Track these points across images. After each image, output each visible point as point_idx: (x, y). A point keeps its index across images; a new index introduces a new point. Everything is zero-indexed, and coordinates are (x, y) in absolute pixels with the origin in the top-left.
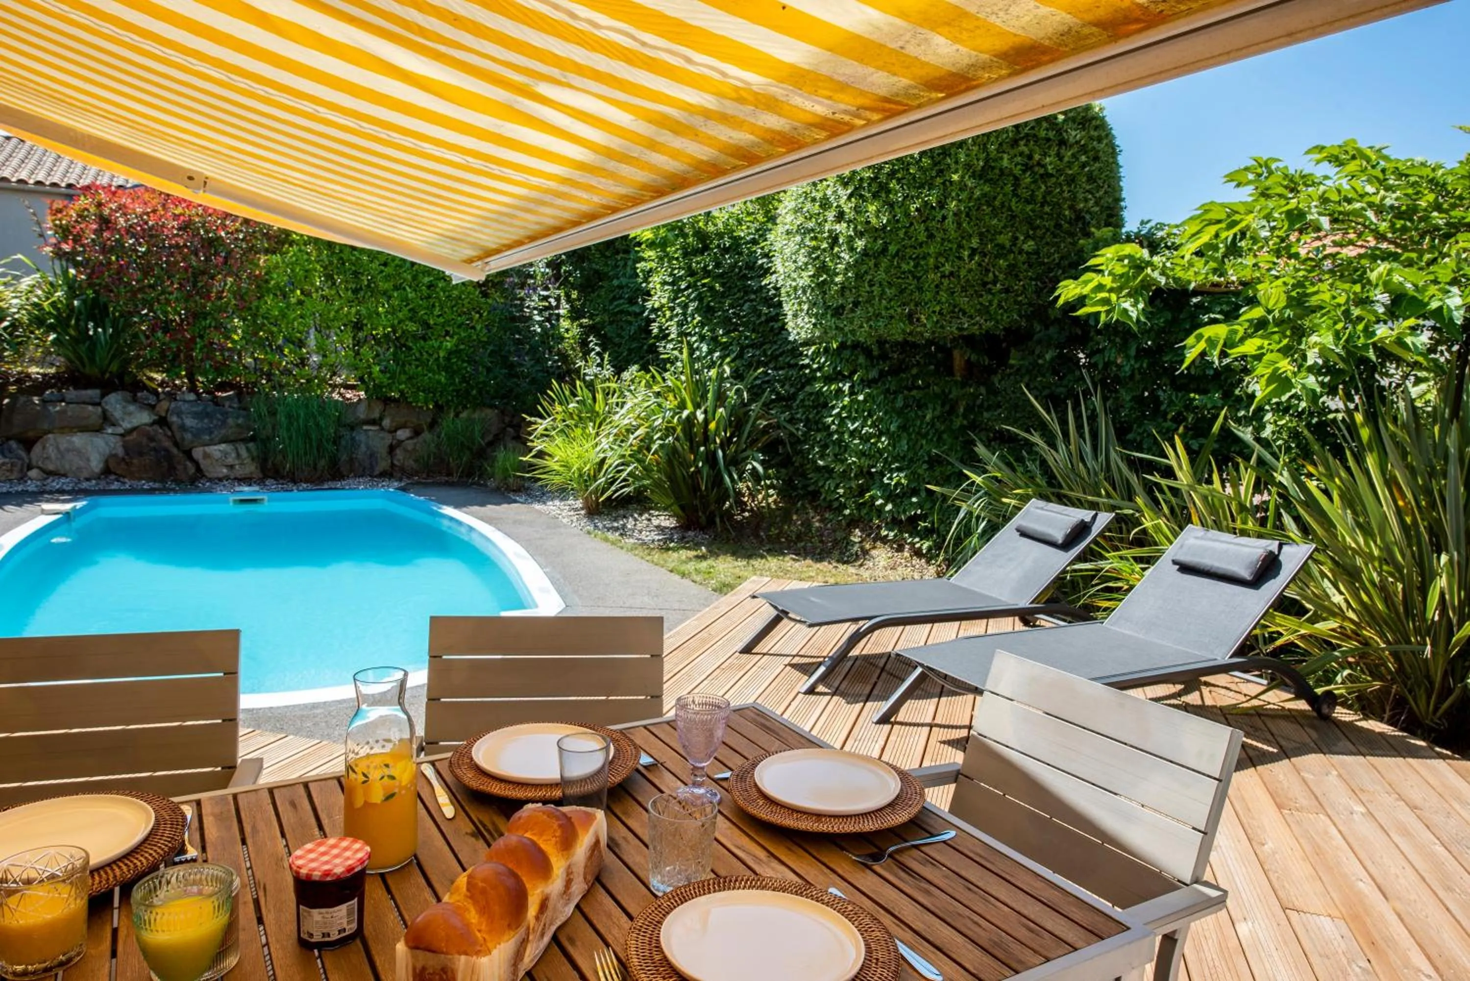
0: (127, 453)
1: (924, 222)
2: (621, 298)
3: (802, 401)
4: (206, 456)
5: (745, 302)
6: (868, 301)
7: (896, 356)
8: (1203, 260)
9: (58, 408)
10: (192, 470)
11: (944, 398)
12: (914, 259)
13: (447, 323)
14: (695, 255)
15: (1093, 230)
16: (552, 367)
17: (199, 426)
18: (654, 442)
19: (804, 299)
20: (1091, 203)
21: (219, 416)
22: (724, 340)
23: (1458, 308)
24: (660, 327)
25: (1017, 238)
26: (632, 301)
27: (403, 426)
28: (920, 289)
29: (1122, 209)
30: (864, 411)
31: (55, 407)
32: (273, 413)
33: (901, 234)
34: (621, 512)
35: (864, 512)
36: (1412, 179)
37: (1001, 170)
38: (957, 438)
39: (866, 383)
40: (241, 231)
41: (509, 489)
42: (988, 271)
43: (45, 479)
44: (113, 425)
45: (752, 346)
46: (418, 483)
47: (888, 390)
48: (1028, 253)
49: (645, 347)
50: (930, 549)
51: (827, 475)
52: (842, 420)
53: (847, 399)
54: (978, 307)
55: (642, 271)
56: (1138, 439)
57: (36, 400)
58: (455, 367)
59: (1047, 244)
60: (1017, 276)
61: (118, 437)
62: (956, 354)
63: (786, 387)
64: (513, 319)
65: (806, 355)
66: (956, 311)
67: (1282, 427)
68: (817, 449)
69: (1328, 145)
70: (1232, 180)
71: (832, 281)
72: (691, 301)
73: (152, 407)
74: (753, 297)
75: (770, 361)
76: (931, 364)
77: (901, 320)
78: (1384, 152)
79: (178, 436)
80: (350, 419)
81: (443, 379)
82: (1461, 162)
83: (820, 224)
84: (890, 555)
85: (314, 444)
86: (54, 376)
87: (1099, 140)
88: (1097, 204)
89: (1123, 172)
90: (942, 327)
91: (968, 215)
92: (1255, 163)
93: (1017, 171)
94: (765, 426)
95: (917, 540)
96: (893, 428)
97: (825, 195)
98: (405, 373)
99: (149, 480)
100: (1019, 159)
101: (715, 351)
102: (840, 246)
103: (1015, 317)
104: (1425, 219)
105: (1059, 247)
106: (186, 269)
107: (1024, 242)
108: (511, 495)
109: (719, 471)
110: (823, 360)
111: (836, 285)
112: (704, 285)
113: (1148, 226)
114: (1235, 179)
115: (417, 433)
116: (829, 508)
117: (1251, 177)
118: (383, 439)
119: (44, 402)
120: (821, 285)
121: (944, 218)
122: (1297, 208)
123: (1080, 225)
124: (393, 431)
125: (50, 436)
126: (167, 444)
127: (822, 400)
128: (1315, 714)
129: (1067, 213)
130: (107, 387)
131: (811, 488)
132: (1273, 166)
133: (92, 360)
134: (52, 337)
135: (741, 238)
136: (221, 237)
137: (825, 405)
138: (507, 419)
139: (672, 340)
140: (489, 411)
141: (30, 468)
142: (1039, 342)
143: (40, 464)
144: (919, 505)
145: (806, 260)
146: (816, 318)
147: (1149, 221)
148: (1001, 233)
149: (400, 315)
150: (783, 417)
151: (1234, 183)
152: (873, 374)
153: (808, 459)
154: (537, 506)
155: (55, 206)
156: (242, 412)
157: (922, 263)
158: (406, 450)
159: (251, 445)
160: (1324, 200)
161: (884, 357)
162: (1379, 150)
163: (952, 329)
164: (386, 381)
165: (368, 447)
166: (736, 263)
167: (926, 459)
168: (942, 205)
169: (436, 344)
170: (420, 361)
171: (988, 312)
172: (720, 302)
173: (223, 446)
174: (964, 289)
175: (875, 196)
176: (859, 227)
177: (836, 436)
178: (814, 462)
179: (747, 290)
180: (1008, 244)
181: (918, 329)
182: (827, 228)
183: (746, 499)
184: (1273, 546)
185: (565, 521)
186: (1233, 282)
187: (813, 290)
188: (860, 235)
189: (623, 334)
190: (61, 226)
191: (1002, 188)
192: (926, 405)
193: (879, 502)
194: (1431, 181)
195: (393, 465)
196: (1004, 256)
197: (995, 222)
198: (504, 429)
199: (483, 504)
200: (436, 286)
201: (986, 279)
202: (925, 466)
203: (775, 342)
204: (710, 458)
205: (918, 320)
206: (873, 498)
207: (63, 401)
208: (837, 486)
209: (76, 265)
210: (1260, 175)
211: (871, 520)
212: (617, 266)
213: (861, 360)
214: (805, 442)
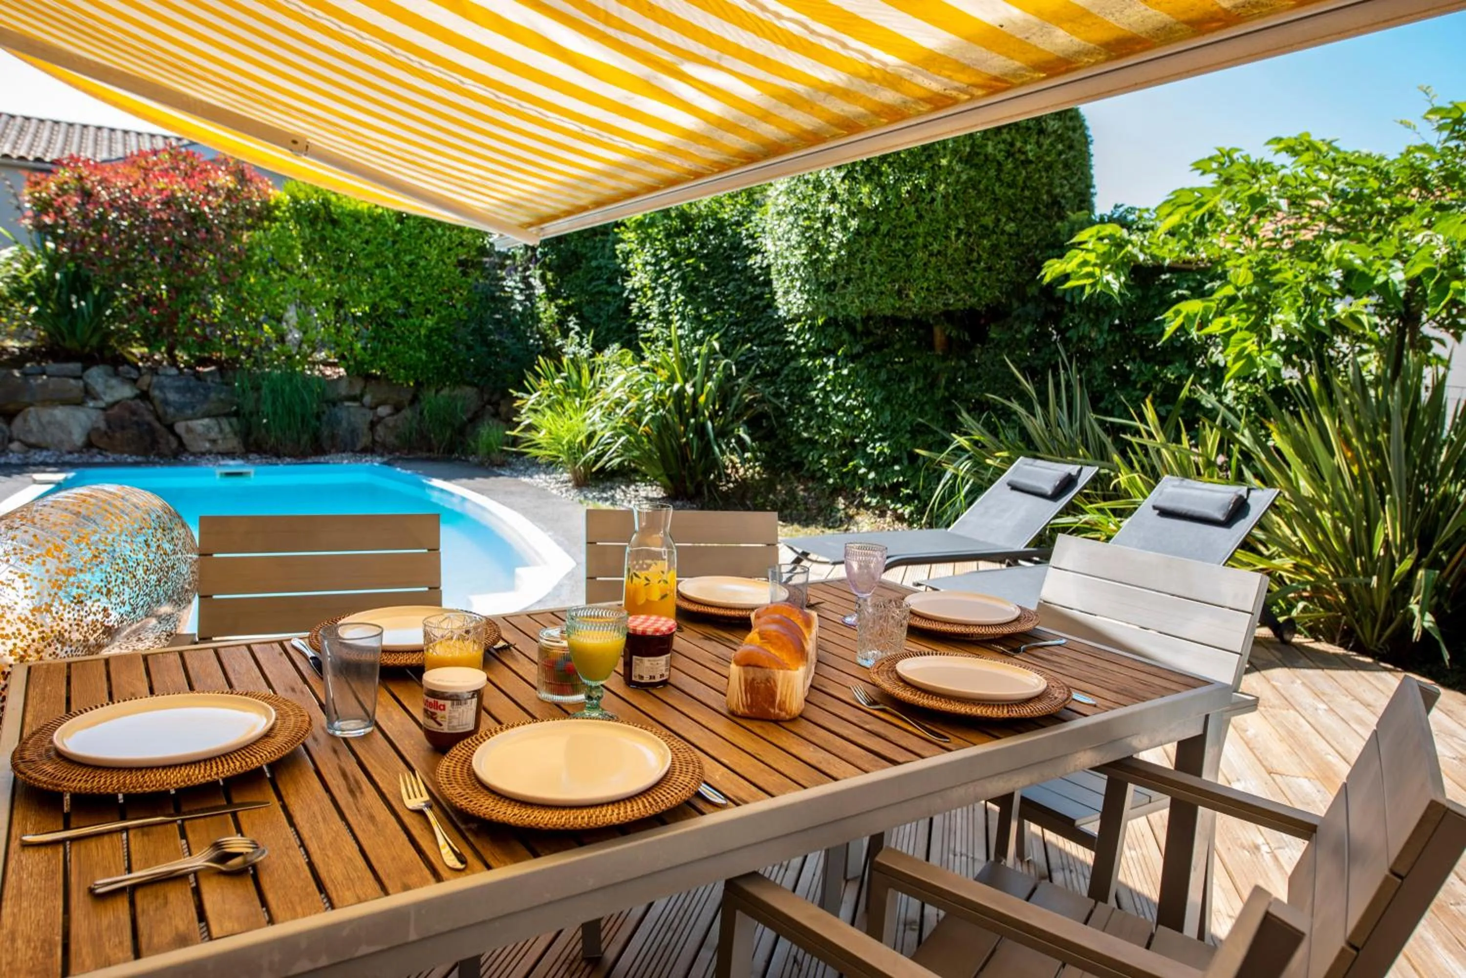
0: (109, 427)
1: (914, 203)
2: (598, 279)
3: (787, 376)
4: (189, 430)
5: (729, 281)
6: (860, 278)
7: (879, 332)
8: (1176, 239)
9: (40, 381)
10: (174, 444)
11: (926, 371)
12: (904, 239)
13: (428, 301)
14: (678, 237)
15: (1069, 213)
16: (533, 345)
17: (182, 400)
18: (646, 414)
19: (797, 276)
20: (1067, 188)
21: (202, 391)
22: (709, 318)
23: (1401, 282)
24: (640, 308)
25: (999, 220)
26: (611, 282)
27: (383, 403)
28: (909, 267)
29: (1093, 195)
30: (847, 385)
31: (36, 380)
32: (257, 388)
33: (893, 214)
34: (608, 484)
35: (847, 480)
36: (1360, 169)
37: (986, 156)
38: (938, 409)
39: (851, 358)
40: (225, 207)
41: (493, 464)
42: (972, 250)
43: (27, 452)
44: (95, 398)
45: (736, 324)
46: (399, 458)
47: (871, 365)
48: (1010, 235)
49: (624, 327)
50: (911, 514)
51: (810, 447)
52: (827, 394)
53: (831, 374)
54: (963, 284)
55: (622, 252)
56: (1110, 406)
57: (17, 373)
58: (436, 345)
59: (1027, 226)
60: (998, 255)
61: (100, 412)
62: (937, 330)
63: (771, 363)
64: (494, 299)
65: (792, 332)
66: (943, 288)
67: (1242, 392)
68: (801, 422)
69: (1285, 136)
70: (1198, 169)
71: (825, 259)
72: (674, 281)
73: (134, 381)
74: (737, 276)
75: (754, 339)
76: (913, 339)
77: (891, 296)
78: (1334, 144)
79: (160, 411)
80: (331, 395)
81: (424, 357)
82: (1402, 154)
83: (813, 205)
84: (873, 520)
85: (300, 418)
86: (32, 350)
87: (1074, 130)
88: (1071, 189)
89: (1094, 161)
90: (929, 302)
91: (955, 197)
92: (1218, 153)
93: (1000, 157)
94: (751, 400)
95: (899, 505)
96: (876, 400)
97: (818, 177)
98: (387, 350)
99: (131, 454)
100: (1002, 146)
101: (698, 329)
102: (833, 226)
103: (998, 294)
104: (1371, 204)
105: (1036, 230)
106: (169, 244)
107: (1006, 224)
108: (495, 469)
109: (709, 442)
110: (807, 336)
111: (829, 262)
112: (687, 265)
113: (1121, 210)
114: (1201, 167)
115: (397, 409)
116: (813, 478)
117: (1215, 165)
118: (364, 415)
119: (25, 375)
120: (814, 263)
121: (933, 200)
122: (1259, 192)
123: (1056, 209)
124: (374, 408)
125: (32, 409)
126: (150, 418)
127: (806, 374)
128: (1277, 640)
129: (1045, 197)
130: (88, 360)
131: (795, 459)
132: (1235, 156)
133: (73, 333)
134: (33, 310)
135: (724, 220)
136: (204, 212)
137: (809, 380)
138: (486, 397)
139: (653, 319)
140: (468, 389)
141: (11, 440)
142: (1018, 317)
143: (21, 437)
144: (901, 473)
145: (799, 239)
146: (809, 295)
147: (1122, 206)
148: (985, 215)
149: (382, 293)
150: (767, 391)
151: (1200, 171)
152: (858, 349)
153: (792, 431)
154: (525, 479)
155: (33, 179)
156: (225, 387)
157: (912, 242)
158: (386, 426)
159: (234, 420)
160: (1283, 184)
161: (868, 333)
162: (1330, 143)
163: (938, 305)
164: (368, 358)
165: (349, 423)
166: (721, 244)
167: (909, 428)
168: (931, 188)
169: (417, 323)
170: (402, 339)
171: (973, 290)
172: (703, 282)
173: (206, 421)
174: (950, 267)
175: (868, 179)
176: (852, 208)
177: (820, 409)
178: (798, 434)
179: (732, 270)
180: (991, 225)
181: (907, 305)
182: (820, 209)
183: (729, 471)
184: (1242, 490)
185: (555, 492)
186: (1203, 260)
187: (805, 267)
188: (853, 215)
189: (602, 313)
190: (39, 199)
191: (986, 173)
192: (908, 378)
193: (862, 471)
194: (1376, 169)
195: (374, 441)
196: (988, 237)
197: (980, 204)
198: (484, 407)
199: (471, 477)
200: (417, 264)
201: (970, 257)
202: (908, 436)
203: (760, 320)
204: (701, 430)
205: (907, 296)
206: (856, 467)
207: (44, 373)
208: (821, 457)
209: (56, 238)
210: (1222, 164)
211: (854, 488)
212: (594, 248)
213: (845, 336)
214: (789, 415)
